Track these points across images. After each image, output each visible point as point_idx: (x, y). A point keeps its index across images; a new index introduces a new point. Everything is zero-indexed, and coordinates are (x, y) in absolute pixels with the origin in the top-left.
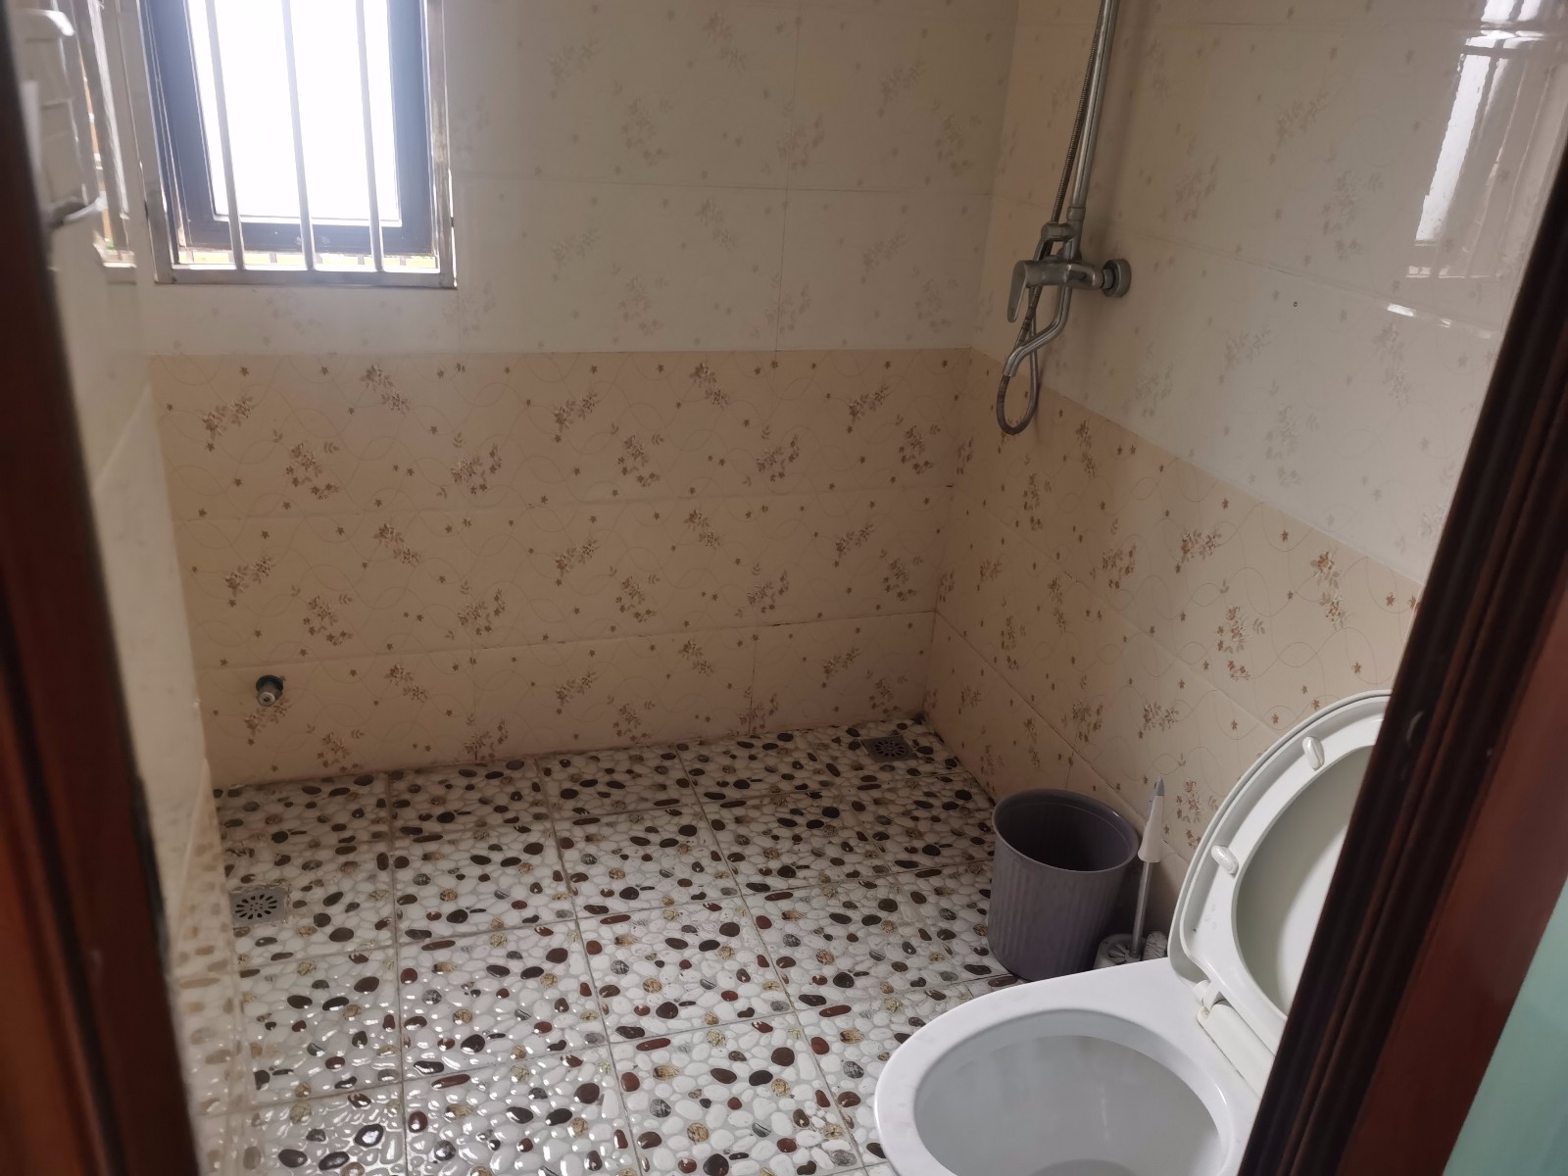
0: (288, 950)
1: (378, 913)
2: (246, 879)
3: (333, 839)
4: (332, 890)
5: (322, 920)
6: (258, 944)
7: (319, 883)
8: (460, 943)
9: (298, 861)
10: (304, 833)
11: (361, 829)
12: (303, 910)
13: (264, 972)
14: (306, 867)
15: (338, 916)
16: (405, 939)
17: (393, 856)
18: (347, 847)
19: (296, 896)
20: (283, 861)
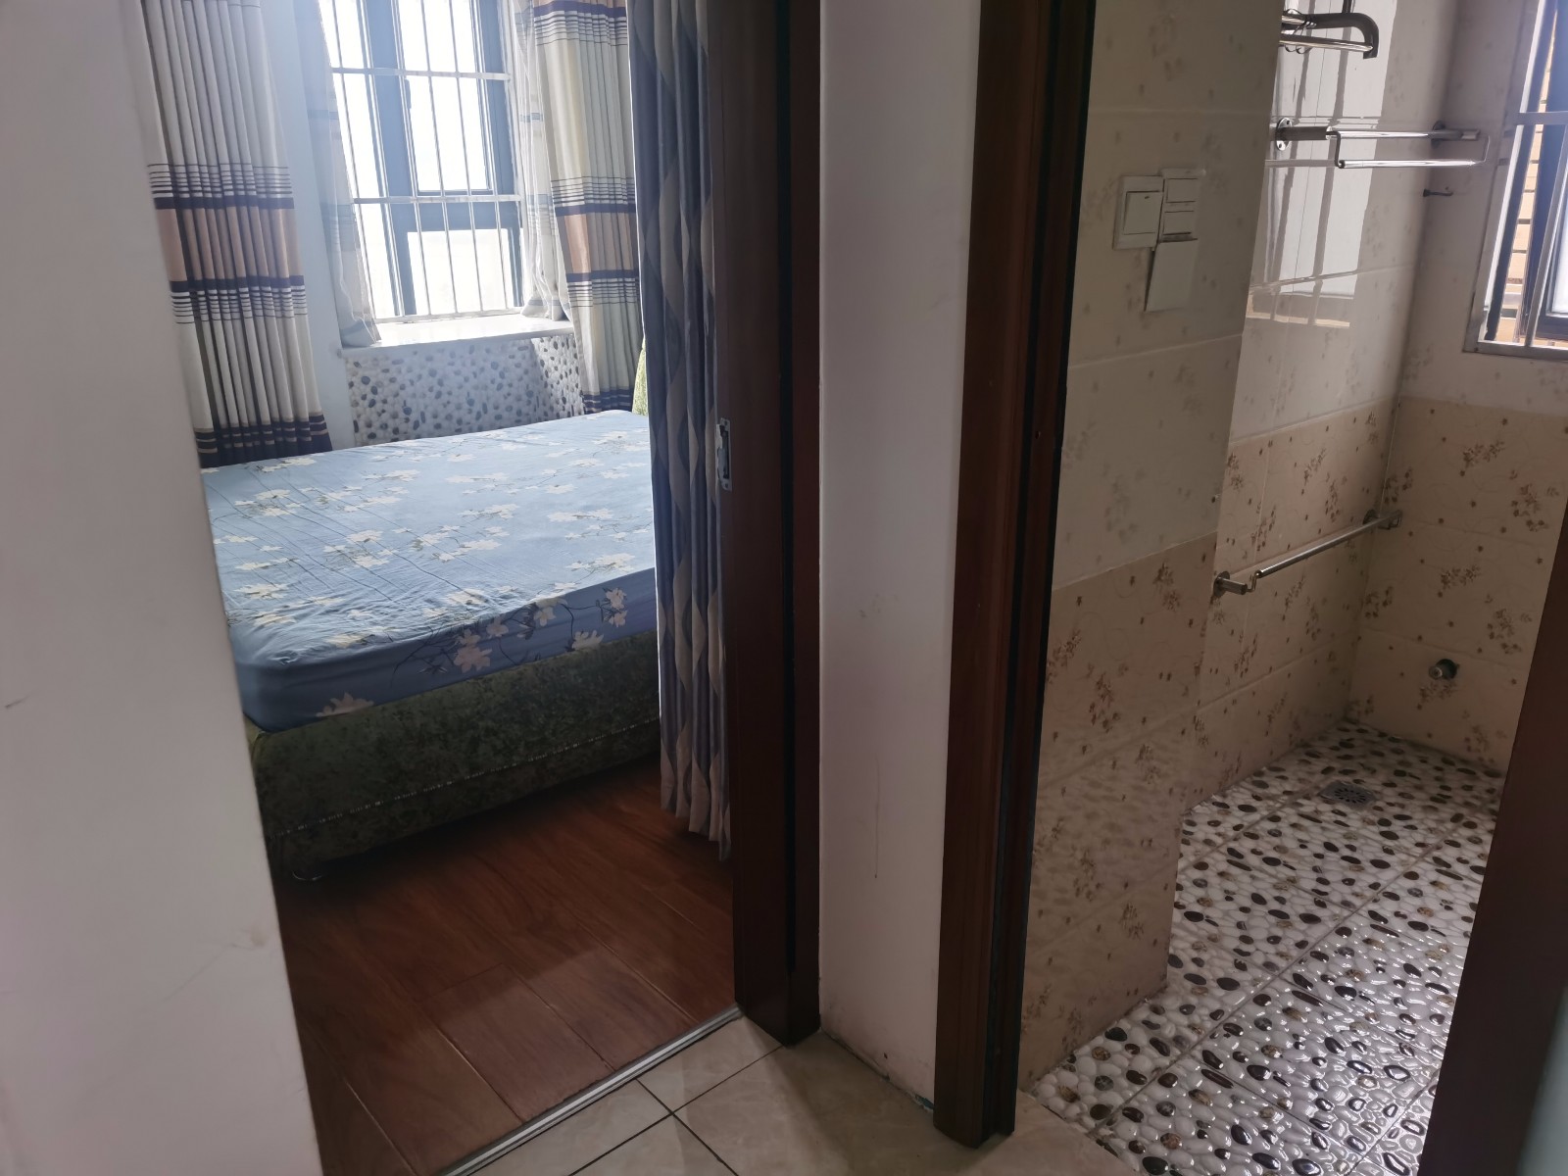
0: (1348, 823)
1: (1425, 839)
2: (1357, 781)
3: (1435, 791)
4: (1407, 813)
5: (1384, 822)
6: (1333, 812)
7: (1402, 806)
8: (1466, 882)
9: (1398, 790)
10: (1418, 778)
11: (1460, 796)
12: (1378, 812)
13: (1323, 824)
14: (1401, 795)
15: (1397, 826)
16: (1430, 860)
17: (1469, 817)
18: (1441, 799)
19: (1379, 804)
20: (1391, 785)
